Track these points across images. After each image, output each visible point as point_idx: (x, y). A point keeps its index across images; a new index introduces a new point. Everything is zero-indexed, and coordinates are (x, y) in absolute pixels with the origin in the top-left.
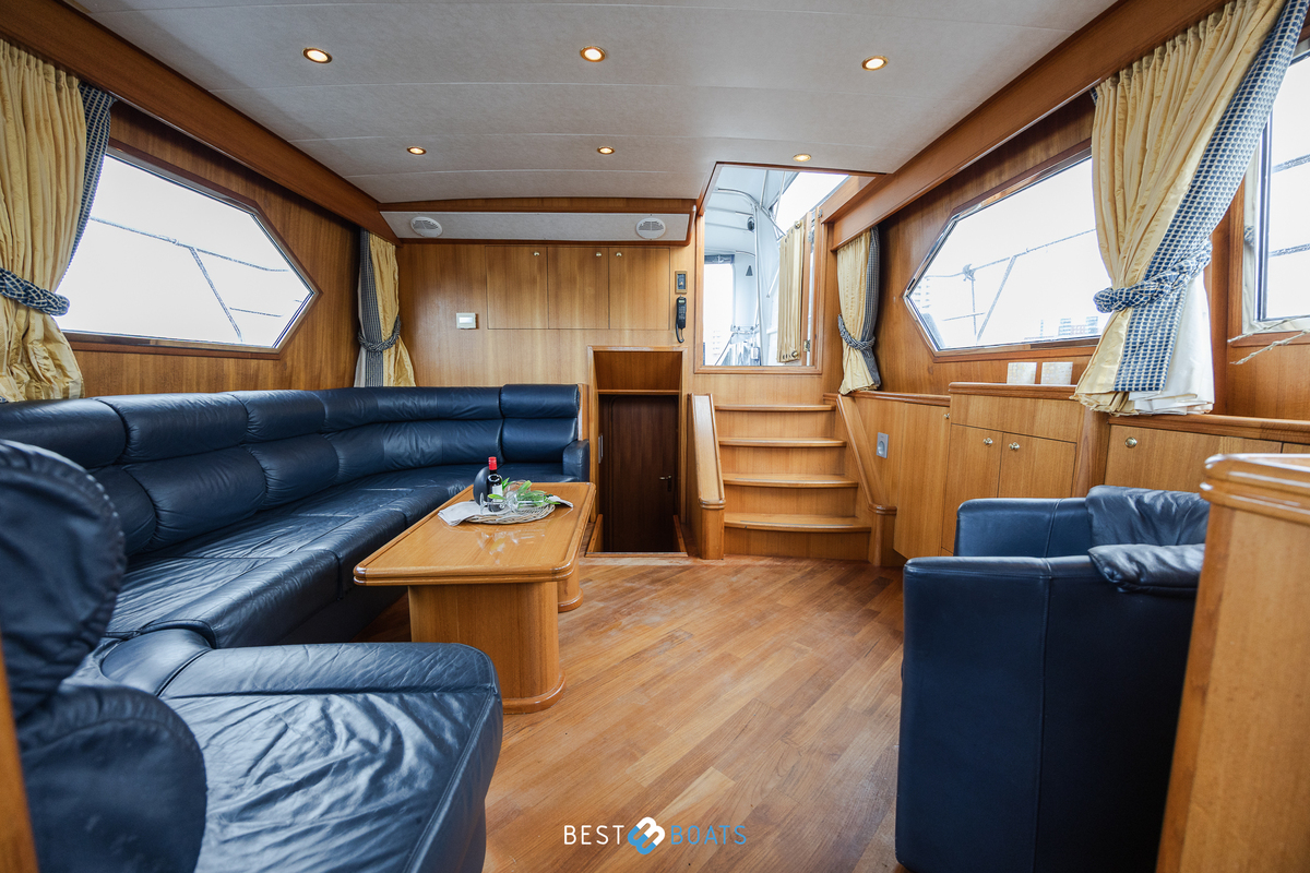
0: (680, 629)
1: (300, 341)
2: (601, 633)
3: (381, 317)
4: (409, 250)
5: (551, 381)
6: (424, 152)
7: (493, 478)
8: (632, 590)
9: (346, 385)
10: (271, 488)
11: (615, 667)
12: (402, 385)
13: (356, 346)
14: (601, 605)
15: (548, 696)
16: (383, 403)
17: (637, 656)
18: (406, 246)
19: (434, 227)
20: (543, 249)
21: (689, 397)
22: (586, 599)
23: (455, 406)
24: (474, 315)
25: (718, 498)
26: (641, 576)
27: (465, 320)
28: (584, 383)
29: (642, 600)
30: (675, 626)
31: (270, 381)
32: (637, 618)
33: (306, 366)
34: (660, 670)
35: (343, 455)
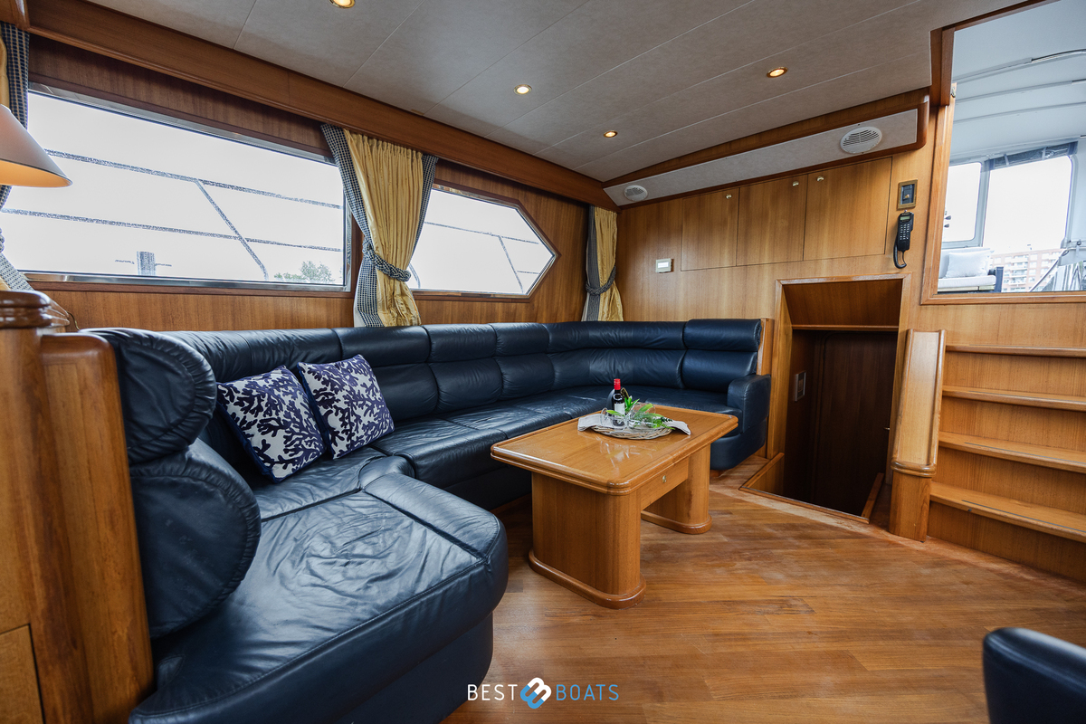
0: (801, 598)
1: (544, 290)
2: (707, 566)
3: (600, 268)
4: (627, 214)
5: (736, 315)
6: (616, 134)
7: (617, 397)
8: (770, 537)
9: (576, 320)
10: (506, 387)
11: (699, 603)
12: (614, 320)
13: (584, 292)
14: (726, 540)
15: (622, 598)
16: (593, 334)
17: (730, 604)
18: (624, 211)
19: (641, 191)
20: (735, 190)
21: (907, 333)
22: (713, 528)
23: (646, 337)
24: (670, 260)
25: (923, 461)
26: (793, 527)
27: (663, 265)
28: (770, 317)
29: (774, 551)
30: (796, 593)
31: (523, 317)
32: (756, 567)
33: (547, 307)
34: (746, 630)
35: (559, 370)
